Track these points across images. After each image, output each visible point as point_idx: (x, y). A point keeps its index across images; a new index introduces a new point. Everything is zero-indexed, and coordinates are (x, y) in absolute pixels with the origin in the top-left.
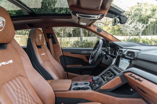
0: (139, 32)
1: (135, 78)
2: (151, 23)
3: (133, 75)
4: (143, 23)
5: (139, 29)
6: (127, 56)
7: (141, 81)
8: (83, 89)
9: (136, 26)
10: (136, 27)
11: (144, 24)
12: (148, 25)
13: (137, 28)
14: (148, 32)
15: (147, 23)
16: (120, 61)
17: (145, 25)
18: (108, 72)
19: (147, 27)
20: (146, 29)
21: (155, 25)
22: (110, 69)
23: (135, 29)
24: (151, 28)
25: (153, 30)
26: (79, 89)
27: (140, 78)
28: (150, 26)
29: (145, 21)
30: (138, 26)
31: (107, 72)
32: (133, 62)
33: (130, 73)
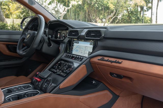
0: (60, 17)
1: (109, 61)
2: (72, 6)
3: (106, 58)
4: (64, 5)
5: (60, 12)
6: (86, 36)
7: (120, 63)
8: (26, 96)
9: (56, 7)
10: (56, 9)
11: (65, 7)
12: (69, 8)
13: (58, 10)
14: (69, 17)
15: (68, 6)
16: (73, 45)
17: (67, 8)
18: (59, 63)
19: (68, 11)
20: (68, 13)
21: (76, 9)
22: (61, 58)
23: (56, 11)
24: (72, 13)
25: (75, 15)
26: (19, 97)
27: (118, 60)
28: (72, 10)
29: (66, 3)
30: (59, 9)
31: (57, 63)
32: (100, 43)
33: (100, 58)
